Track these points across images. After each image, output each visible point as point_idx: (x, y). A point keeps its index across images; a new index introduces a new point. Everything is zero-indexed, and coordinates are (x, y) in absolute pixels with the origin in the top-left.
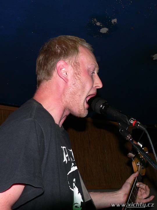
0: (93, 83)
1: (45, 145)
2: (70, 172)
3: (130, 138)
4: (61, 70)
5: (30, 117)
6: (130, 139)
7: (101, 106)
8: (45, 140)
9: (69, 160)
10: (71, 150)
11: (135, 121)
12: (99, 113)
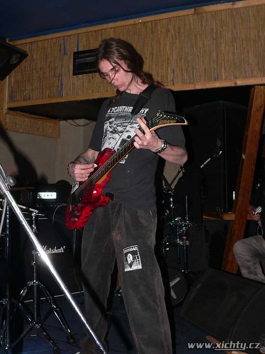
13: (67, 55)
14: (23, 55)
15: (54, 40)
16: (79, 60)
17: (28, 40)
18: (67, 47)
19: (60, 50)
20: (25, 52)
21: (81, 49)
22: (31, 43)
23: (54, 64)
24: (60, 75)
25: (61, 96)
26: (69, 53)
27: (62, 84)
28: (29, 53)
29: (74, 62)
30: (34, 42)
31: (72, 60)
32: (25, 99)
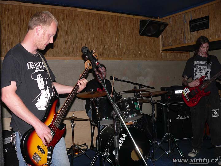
9: (34, 67)
13: (186, 22)
14: (166, 25)
15: (180, 15)
16: (192, 24)
17: (168, 17)
18: (186, 18)
19: (183, 20)
20: (167, 23)
21: (193, 19)
22: (169, 18)
23: (181, 27)
24: (184, 33)
25: (185, 43)
26: (187, 21)
27: (185, 37)
28: (168, 23)
29: (190, 25)
30: (171, 17)
31: (189, 25)
32: (169, 46)
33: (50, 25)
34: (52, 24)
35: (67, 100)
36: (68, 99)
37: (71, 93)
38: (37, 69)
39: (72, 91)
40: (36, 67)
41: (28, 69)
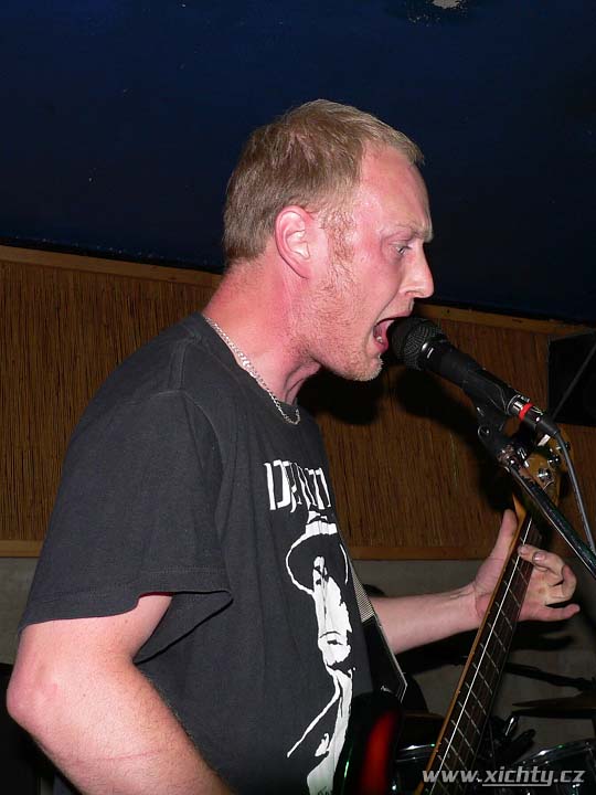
0: (400, 281)
1: (224, 462)
2: (303, 538)
3: (511, 458)
4: (288, 236)
5: (170, 387)
6: (509, 461)
7: (424, 346)
8: (222, 450)
9: (300, 503)
10: (320, 472)
11: (528, 406)
12: (416, 366)
33: (355, 177)
34: (367, 166)
35: (468, 679)
36: (471, 671)
37: (486, 630)
38: (312, 515)
39: (490, 618)
40: (309, 504)
41: (273, 507)
